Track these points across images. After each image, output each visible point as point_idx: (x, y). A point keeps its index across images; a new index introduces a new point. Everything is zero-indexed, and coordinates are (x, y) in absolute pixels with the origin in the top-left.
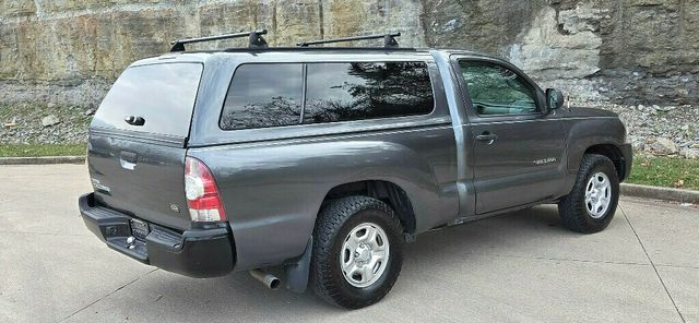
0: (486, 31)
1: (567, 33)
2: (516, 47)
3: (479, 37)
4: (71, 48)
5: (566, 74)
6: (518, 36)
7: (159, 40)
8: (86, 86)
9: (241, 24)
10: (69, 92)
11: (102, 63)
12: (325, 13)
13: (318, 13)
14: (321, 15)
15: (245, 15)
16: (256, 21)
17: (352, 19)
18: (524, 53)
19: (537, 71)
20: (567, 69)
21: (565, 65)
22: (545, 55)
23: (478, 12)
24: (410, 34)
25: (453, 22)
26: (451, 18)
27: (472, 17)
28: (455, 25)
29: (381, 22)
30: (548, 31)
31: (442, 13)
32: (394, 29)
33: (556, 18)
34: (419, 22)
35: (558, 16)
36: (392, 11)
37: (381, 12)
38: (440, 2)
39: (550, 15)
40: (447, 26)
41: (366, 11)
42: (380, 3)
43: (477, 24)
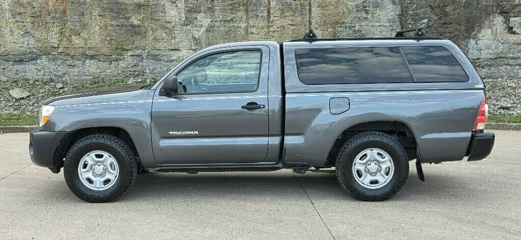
0: (451, 30)
1: (514, 33)
2: (472, 42)
3: (445, 33)
4: (29, 26)
5: (511, 62)
6: (473, 33)
7: (136, 23)
8: (43, 61)
9: (232, 13)
10: (20, 67)
11: (70, 40)
12: (313, 9)
13: (307, 8)
14: (310, 10)
15: (236, 5)
16: (247, 11)
17: (338, 14)
18: (479, 46)
19: (491, 59)
20: (512, 58)
21: (511, 55)
22: (497, 48)
23: (446, 14)
24: (390, 28)
25: (426, 21)
26: (424, 18)
27: (440, 18)
28: (427, 23)
29: (366, 18)
30: (499, 31)
31: (417, 15)
32: (378, 24)
33: (505, 22)
34: (397, 20)
35: (507, 21)
36: (376, 10)
37: (366, 10)
38: (415, 6)
39: (499, 20)
40: (421, 24)
41: (351, 8)
42: (365, 4)
43: (444, 24)
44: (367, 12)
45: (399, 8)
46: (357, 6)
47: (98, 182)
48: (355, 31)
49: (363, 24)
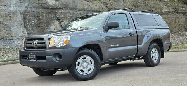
0: (42, 25)
2: (49, 30)
6: (49, 27)
23: (40, 19)
24: (20, 24)
25: (33, 22)
26: (33, 21)
27: (38, 21)
28: (34, 23)
29: (10, 20)
30: (57, 26)
31: (30, 19)
32: (15, 22)
33: (59, 23)
34: (23, 21)
35: (60, 23)
36: (14, 16)
37: (9, 16)
38: (29, 15)
39: (57, 22)
40: (32, 23)
41: (2, 15)
42: (9, 13)
43: (39, 23)
44: (10, 17)
45: (23, 16)
46: (5, 14)
47: (86, 71)
48: (5, 25)
49: (9, 22)
